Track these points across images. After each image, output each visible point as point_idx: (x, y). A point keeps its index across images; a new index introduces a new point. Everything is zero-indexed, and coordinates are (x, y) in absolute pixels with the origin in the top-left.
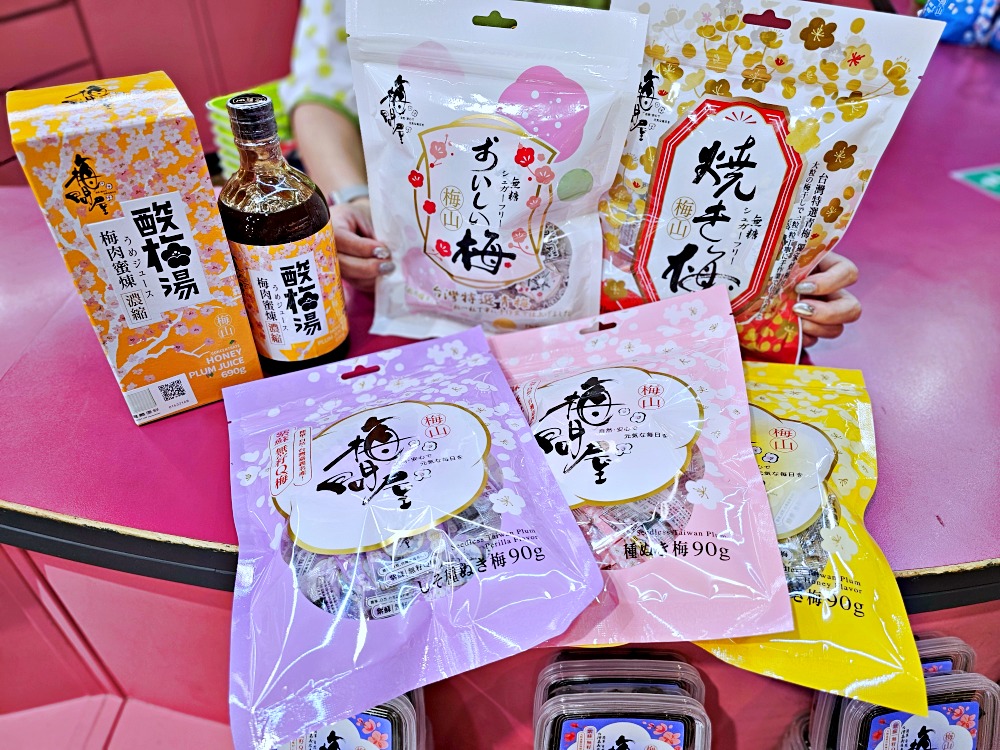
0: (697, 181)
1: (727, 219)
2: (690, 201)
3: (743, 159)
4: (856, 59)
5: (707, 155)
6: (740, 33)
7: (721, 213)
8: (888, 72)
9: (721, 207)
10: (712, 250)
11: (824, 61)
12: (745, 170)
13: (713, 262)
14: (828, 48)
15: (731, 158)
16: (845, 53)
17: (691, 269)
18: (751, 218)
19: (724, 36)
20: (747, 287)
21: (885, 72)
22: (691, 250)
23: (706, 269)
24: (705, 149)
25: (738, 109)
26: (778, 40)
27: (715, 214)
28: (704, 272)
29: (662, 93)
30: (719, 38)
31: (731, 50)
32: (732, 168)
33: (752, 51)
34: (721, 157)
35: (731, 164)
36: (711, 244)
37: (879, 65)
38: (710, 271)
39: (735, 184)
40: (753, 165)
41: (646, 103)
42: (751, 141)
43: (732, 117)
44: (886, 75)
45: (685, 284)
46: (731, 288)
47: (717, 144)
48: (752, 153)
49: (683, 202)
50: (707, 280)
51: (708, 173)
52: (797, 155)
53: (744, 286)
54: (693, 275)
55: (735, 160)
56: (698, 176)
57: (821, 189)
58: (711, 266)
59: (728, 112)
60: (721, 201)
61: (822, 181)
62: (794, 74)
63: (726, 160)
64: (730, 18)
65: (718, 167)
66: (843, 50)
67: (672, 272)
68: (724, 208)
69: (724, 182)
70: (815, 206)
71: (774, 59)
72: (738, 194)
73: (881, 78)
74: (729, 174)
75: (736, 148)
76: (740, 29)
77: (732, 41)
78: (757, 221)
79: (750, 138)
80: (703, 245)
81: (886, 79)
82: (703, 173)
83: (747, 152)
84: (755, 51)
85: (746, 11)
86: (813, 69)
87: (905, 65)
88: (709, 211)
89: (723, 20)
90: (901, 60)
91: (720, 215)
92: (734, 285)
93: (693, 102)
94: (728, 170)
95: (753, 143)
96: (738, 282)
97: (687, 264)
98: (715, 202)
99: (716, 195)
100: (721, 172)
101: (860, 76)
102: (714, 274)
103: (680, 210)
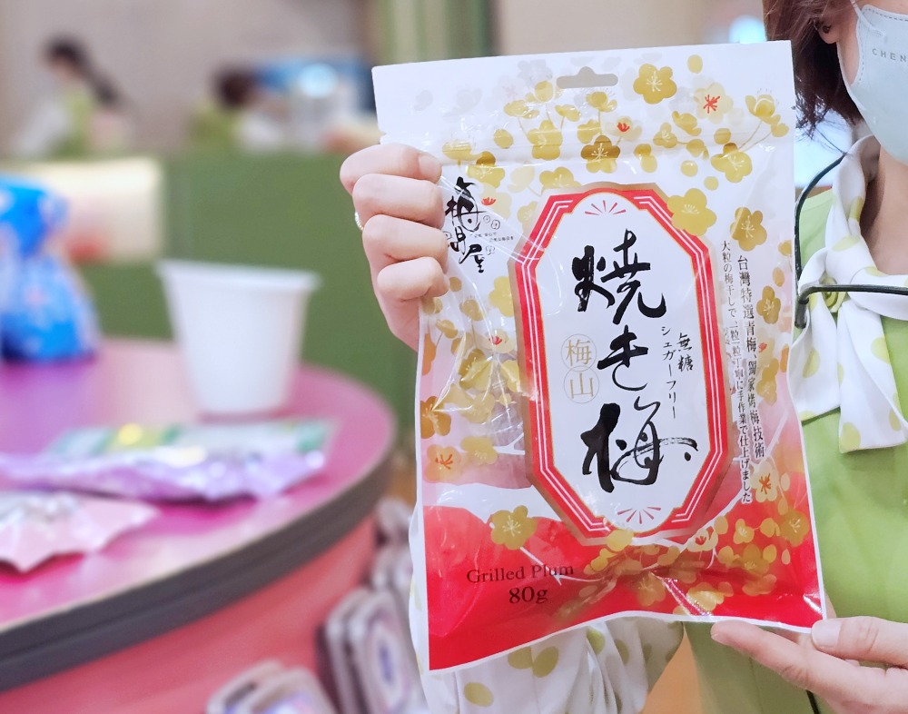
0: (583, 307)
1: (643, 351)
2: (584, 339)
3: (631, 262)
4: (711, 103)
5: (582, 268)
6: (561, 102)
7: (633, 344)
8: (755, 110)
9: (628, 336)
10: (640, 405)
11: (676, 114)
12: (639, 276)
13: (649, 422)
14: (673, 98)
15: (615, 264)
16: (696, 99)
17: (622, 444)
18: (675, 340)
19: (543, 108)
20: (708, 449)
21: (751, 111)
22: (610, 415)
23: (643, 436)
24: (576, 260)
25: (596, 199)
26: (609, 100)
27: (624, 349)
28: (641, 443)
29: (487, 202)
30: (535, 112)
31: (556, 124)
32: (622, 277)
33: (582, 120)
34: (602, 265)
35: (619, 272)
36: (637, 394)
37: (741, 104)
38: (650, 440)
39: (636, 297)
40: (646, 267)
41: (470, 221)
42: (630, 236)
43: (594, 210)
44: (756, 114)
45: (622, 472)
46: (688, 457)
47: (589, 251)
48: (638, 251)
49: (574, 343)
50: (650, 455)
51: (593, 293)
52: (695, 239)
53: (704, 446)
54: (628, 454)
55: (621, 265)
56: (581, 299)
57: (745, 277)
58: (648, 430)
59: (584, 205)
60: (626, 327)
61: (743, 266)
62: (646, 138)
63: (610, 269)
64: (541, 86)
65: (604, 279)
66: (692, 95)
67: (595, 457)
68: (633, 337)
69: (619, 298)
70: (747, 303)
71: (616, 124)
72: (644, 309)
73: (751, 121)
74: (621, 287)
75: (617, 249)
76: (557, 96)
77: (554, 114)
78: (685, 343)
79: (627, 232)
80: (624, 401)
81: (756, 120)
82: (586, 293)
83: (631, 251)
84: (588, 120)
85: (557, 74)
86: (666, 127)
87: (770, 97)
88: (615, 345)
89: (533, 91)
90: (763, 93)
91: (632, 348)
92: (691, 450)
93: (534, 204)
94: (618, 281)
95: (634, 238)
96: (694, 445)
97: (613, 438)
98: (618, 331)
99: (617, 320)
100: (610, 287)
101: (725, 122)
102: (657, 442)
103: (574, 357)
